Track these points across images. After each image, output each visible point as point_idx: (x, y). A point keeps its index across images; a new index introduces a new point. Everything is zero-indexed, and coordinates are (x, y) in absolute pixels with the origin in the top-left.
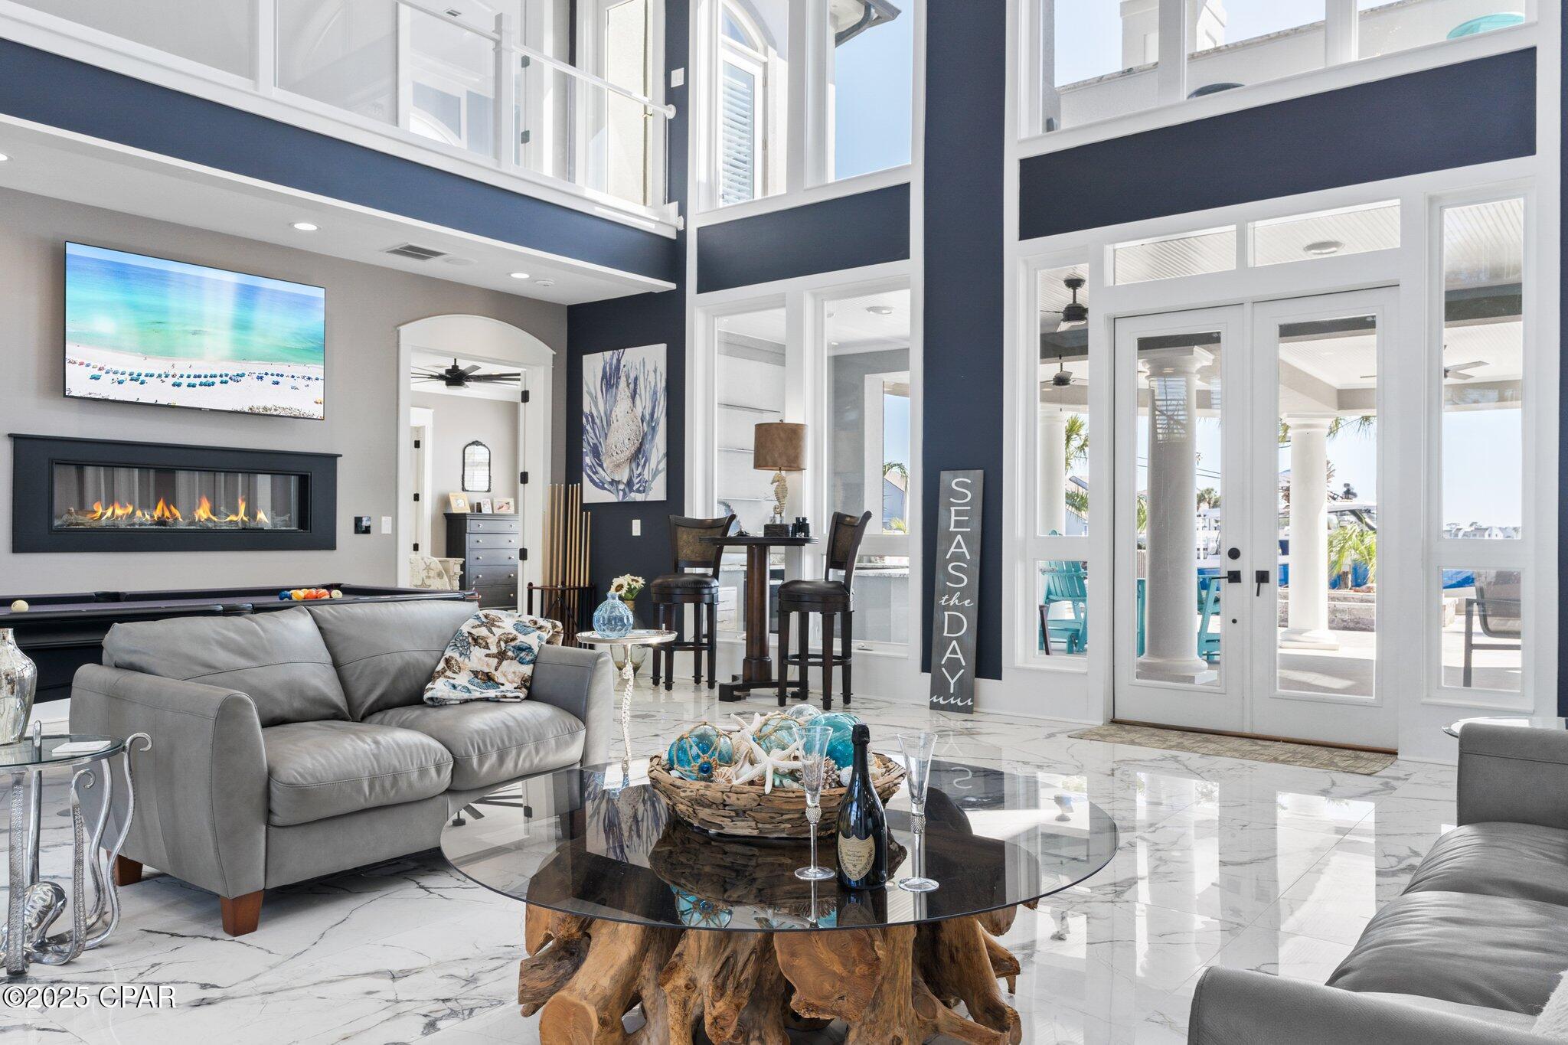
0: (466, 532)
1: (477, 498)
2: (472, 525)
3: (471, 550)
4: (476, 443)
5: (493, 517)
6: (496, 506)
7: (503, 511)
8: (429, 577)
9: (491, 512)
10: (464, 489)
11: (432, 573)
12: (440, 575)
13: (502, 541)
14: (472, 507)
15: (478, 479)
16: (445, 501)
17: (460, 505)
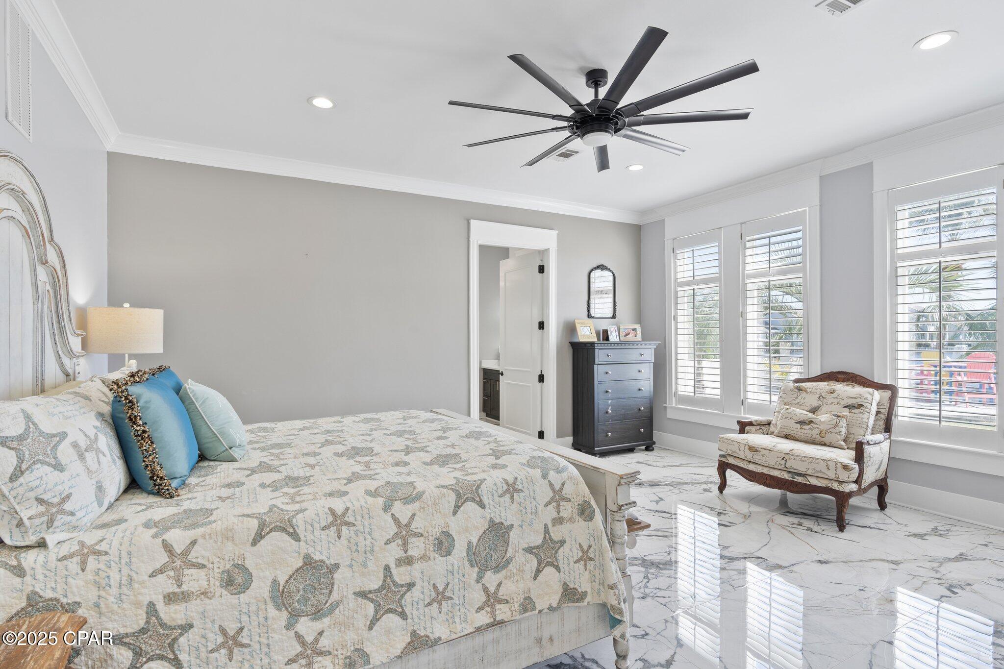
0: (594, 363)
1: (603, 325)
2: (600, 355)
3: (600, 382)
4: (601, 267)
5: (623, 344)
6: (623, 333)
7: (631, 337)
8: (559, 521)
9: (618, 340)
10: (589, 316)
11: (567, 510)
12: (585, 512)
13: (631, 371)
14: (598, 334)
15: (602, 306)
16: (570, 328)
17: (586, 334)
